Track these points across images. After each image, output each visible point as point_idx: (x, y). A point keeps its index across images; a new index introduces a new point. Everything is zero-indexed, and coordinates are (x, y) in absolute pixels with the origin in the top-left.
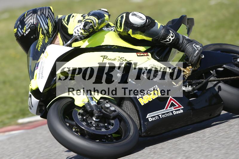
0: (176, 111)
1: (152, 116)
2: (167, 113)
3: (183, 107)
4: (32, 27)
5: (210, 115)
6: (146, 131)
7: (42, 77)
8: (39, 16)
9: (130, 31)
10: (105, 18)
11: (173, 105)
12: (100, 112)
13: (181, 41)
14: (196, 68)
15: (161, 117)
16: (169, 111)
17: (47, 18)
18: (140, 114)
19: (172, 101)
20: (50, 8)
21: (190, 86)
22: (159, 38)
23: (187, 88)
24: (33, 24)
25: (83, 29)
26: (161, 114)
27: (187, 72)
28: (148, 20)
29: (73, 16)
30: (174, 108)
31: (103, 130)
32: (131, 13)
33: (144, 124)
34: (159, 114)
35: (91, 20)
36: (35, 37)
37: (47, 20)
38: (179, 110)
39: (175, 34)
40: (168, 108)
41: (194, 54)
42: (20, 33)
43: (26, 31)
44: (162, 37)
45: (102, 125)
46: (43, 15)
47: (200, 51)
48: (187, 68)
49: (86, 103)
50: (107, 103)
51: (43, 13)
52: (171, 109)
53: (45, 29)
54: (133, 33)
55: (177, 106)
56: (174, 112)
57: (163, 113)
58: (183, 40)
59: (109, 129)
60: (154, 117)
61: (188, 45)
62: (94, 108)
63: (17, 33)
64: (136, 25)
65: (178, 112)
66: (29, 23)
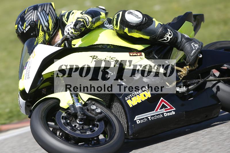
0: (167, 112)
1: (140, 118)
2: (157, 115)
3: (175, 109)
4: (32, 24)
5: (206, 117)
6: (133, 134)
7: (28, 78)
8: (39, 12)
9: (126, 30)
10: (101, 16)
11: (164, 106)
12: (84, 114)
13: (179, 40)
14: (193, 68)
15: (150, 120)
16: (160, 113)
17: (48, 14)
18: (128, 115)
19: (163, 103)
20: (51, 4)
21: (184, 87)
22: (156, 37)
23: (182, 88)
24: (33, 21)
25: (73, 28)
26: (150, 116)
27: (184, 72)
28: (144, 18)
29: (73, 13)
30: (165, 110)
31: (88, 133)
32: (127, 12)
33: (132, 127)
34: (148, 116)
35: (83, 18)
36: (34, 34)
37: (48, 17)
38: (171, 111)
39: (173, 33)
40: (159, 110)
41: (191, 53)
42: (20, 29)
43: (26, 28)
44: (159, 35)
45: (86, 127)
46: (44, 12)
47: (197, 50)
48: (184, 68)
49: (71, 104)
50: (94, 104)
51: (44, 9)
52: (162, 111)
53: (46, 26)
54: (129, 32)
55: (169, 107)
56: (164, 114)
57: (153, 115)
58: (182, 38)
59: (94, 131)
60: (142, 119)
61: (186, 44)
62: (78, 110)
63: (17, 29)
64: (132, 23)
65: (169, 114)
66: (29, 19)
